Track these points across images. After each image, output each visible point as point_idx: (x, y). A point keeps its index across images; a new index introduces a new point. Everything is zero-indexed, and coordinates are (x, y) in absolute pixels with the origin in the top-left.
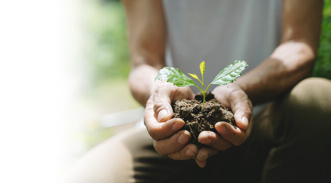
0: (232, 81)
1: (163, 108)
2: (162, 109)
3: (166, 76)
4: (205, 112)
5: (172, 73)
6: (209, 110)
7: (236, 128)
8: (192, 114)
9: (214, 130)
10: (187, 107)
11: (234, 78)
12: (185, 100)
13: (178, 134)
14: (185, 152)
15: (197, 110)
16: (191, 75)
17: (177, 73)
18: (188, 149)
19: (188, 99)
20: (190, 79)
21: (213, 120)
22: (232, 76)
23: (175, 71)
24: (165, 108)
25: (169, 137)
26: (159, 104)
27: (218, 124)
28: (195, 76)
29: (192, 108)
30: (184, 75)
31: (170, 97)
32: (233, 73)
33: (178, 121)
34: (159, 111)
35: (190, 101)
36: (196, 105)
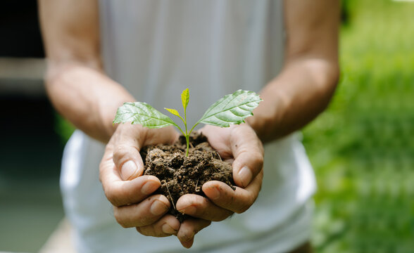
0: (239, 123)
1: (128, 158)
2: (127, 161)
3: (130, 115)
4: (189, 166)
5: (138, 110)
6: (194, 163)
7: (234, 189)
8: (171, 169)
9: (201, 193)
10: (163, 157)
11: (240, 118)
12: (161, 145)
13: (151, 200)
14: (161, 227)
15: (177, 164)
16: (169, 110)
17: (146, 109)
18: (165, 223)
19: (166, 144)
20: (165, 117)
21: (200, 178)
22: (237, 114)
23: (141, 106)
24: (130, 159)
25: (138, 203)
26: (122, 152)
27: (208, 185)
28: (175, 112)
29: (170, 159)
30: (155, 112)
31: (138, 140)
32: (238, 110)
33: (151, 181)
34: (123, 163)
35: (169, 148)
36: (176, 155)
